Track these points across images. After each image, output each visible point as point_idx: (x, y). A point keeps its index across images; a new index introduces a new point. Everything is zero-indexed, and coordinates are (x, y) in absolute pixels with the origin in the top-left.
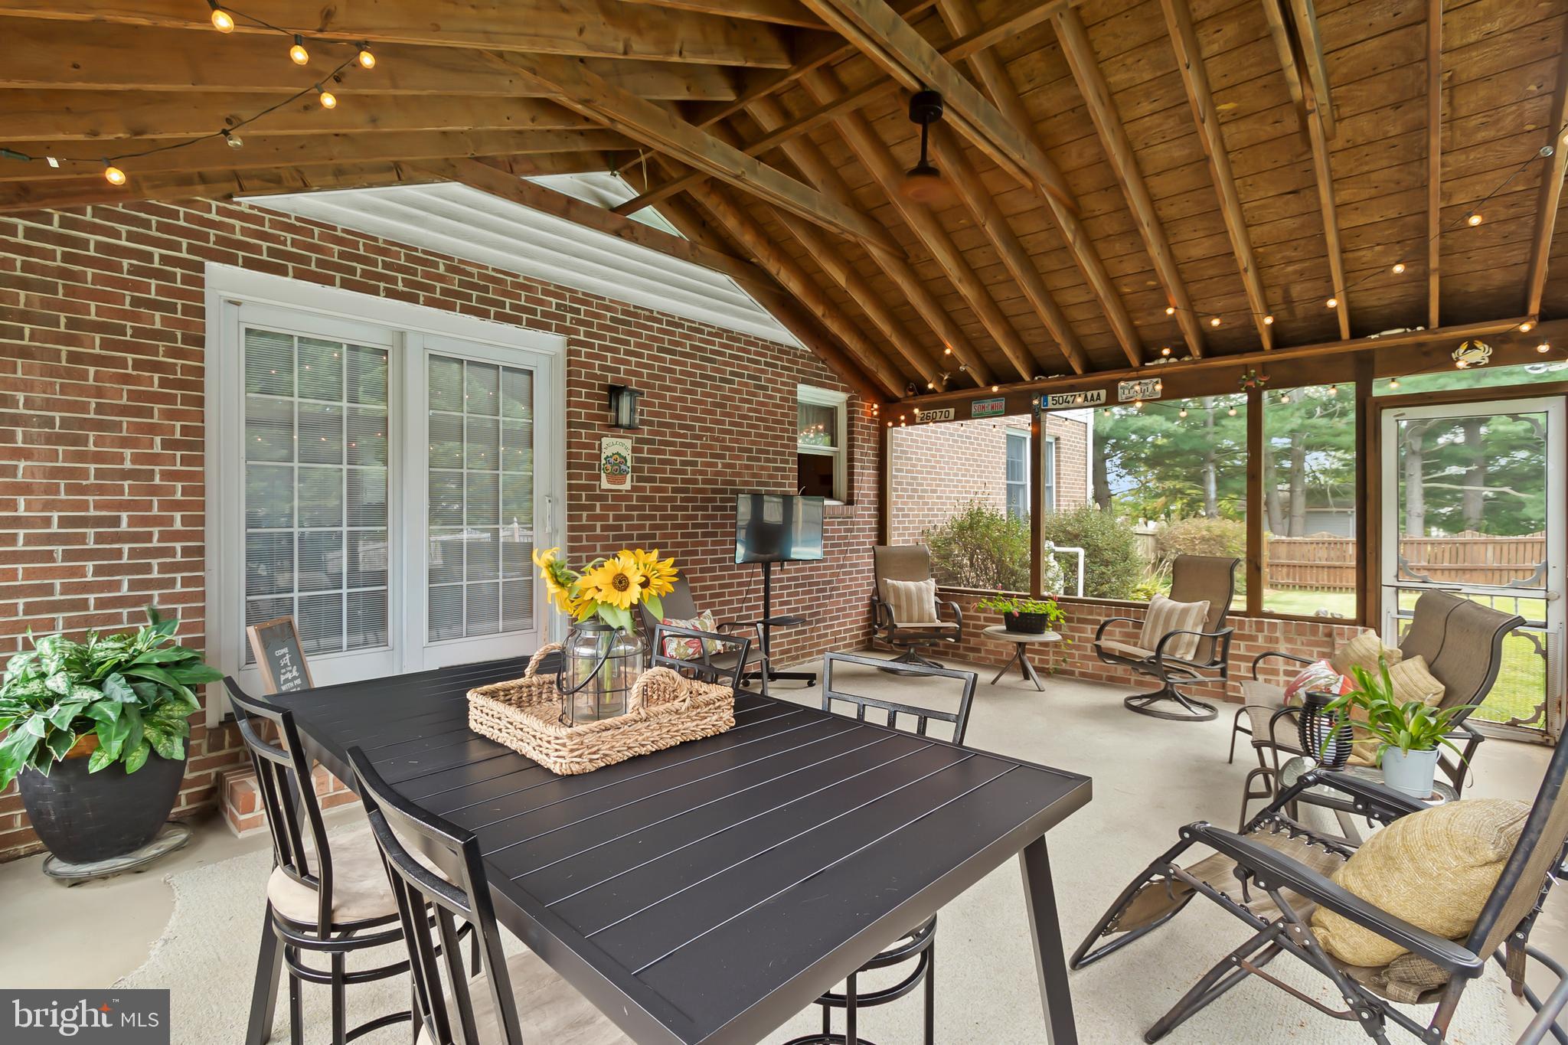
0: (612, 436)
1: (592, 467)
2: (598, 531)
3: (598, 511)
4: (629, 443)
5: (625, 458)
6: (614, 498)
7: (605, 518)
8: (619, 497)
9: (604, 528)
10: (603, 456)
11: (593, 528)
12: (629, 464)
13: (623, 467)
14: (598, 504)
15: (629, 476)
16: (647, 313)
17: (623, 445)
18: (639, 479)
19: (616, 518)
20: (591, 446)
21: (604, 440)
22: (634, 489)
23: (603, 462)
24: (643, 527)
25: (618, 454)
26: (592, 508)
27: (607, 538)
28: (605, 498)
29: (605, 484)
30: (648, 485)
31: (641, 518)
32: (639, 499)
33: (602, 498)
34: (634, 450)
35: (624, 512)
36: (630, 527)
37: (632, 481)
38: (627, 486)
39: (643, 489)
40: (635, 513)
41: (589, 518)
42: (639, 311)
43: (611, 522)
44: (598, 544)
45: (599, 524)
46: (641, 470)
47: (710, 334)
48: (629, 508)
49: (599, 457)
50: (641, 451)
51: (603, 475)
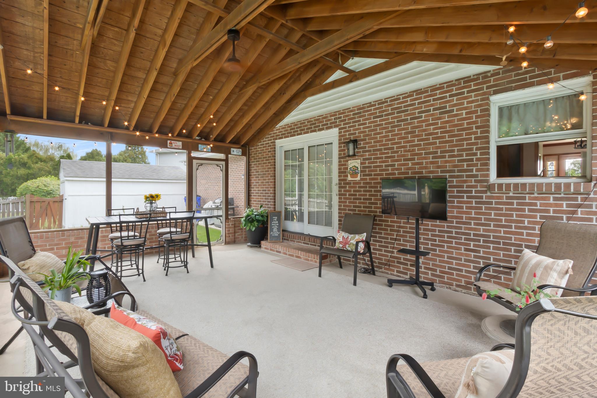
0: (353, 160)
1: (345, 172)
2: (347, 196)
3: (347, 188)
4: (359, 161)
5: (357, 168)
6: (354, 183)
7: (350, 191)
8: (355, 183)
9: (350, 195)
10: (349, 168)
11: (346, 195)
12: (359, 169)
13: (357, 171)
14: (348, 186)
15: (359, 175)
16: (368, 105)
17: (357, 162)
18: (364, 175)
19: (354, 191)
20: (345, 165)
21: (349, 162)
22: (361, 179)
23: (349, 170)
24: (366, 195)
25: (354, 166)
26: (345, 187)
27: (351, 199)
28: (350, 183)
29: (349, 178)
30: (368, 177)
31: (365, 191)
32: (364, 183)
33: (349, 183)
34: (361, 164)
35: (357, 189)
36: (360, 195)
37: (361, 176)
38: (359, 178)
39: (366, 179)
40: (362, 189)
41: (344, 191)
42: (364, 106)
43: (352, 193)
44: (348, 201)
45: (348, 193)
46: (365, 171)
47: (403, 98)
48: (360, 187)
49: (347, 168)
50: (365, 163)
51: (349, 175)
